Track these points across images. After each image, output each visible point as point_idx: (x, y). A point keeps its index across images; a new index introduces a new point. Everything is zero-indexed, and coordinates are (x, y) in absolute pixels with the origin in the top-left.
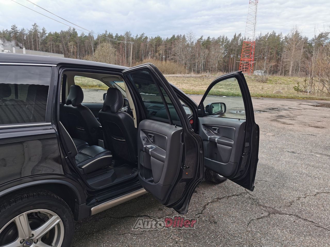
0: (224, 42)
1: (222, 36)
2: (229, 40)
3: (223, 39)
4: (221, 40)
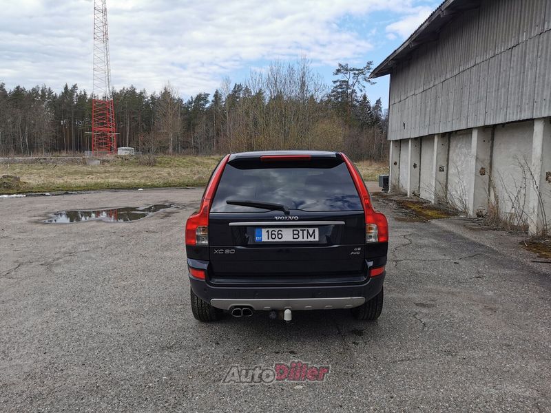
0: (46, 97)
1: (41, 86)
2: (56, 94)
3: (43, 91)
4: (40, 92)
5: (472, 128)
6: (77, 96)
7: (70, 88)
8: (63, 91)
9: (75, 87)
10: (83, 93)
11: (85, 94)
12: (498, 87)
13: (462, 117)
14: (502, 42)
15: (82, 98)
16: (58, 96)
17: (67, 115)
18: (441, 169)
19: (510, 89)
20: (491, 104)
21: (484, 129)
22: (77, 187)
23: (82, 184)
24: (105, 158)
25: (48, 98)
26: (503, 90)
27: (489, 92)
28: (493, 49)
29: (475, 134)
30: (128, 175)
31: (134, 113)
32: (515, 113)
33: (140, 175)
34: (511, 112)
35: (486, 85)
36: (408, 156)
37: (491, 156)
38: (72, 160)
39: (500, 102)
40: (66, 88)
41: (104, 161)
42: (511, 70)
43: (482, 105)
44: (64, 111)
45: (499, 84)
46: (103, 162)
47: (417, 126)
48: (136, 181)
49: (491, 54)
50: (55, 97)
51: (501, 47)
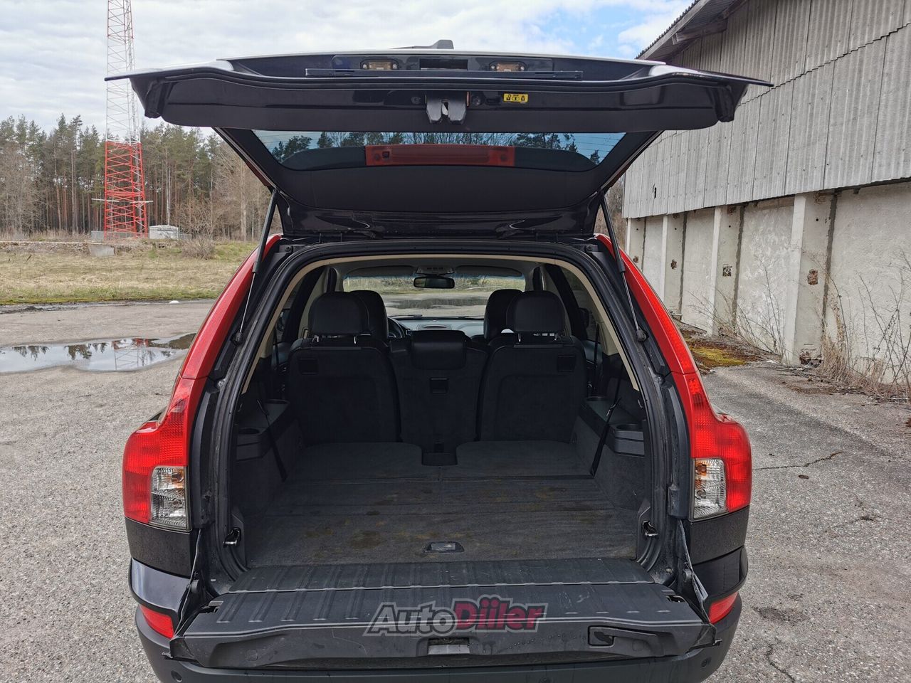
0: (27, 137)
1: (16, 118)
2: (43, 133)
3: (21, 127)
4: (15, 129)
5: (793, 195)
6: (81, 136)
7: (68, 122)
8: (57, 128)
9: (77, 121)
10: (91, 132)
11: (95, 133)
12: (855, 114)
13: (774, 174)
14: (864, 24)
15: (90, 140)
16: (48, 135)
17: (64, 169)
18: (726, 272)
19: (881, 118)
20: (839, 147)
21: (818, 197)
22: (56, 296)
23: (69, 292)
24: (123, 244)
25: (31, 140)
26: (865, 121)
27: (835, 124)
28: (845, 41)
29: (800, 207)
30: (156, 275)
31: (179, 167)
32: (893, 166)
33: (180, 274)
34: (884, 162)
35: (826, 111)
36: (660, 248)
37: (830, 249)
38: (64, 247)
39: (859, 144)
40: (62, 122)
41: (121, 249)
42: (886, 79)
43: (818, 150)
44: (59, 164)
45: (856, 109)
46: (119, 250)
47: (681, 191)
48: (170, 286)
49: (840, 50)
50: (42, 138)
51: (863, 34)
